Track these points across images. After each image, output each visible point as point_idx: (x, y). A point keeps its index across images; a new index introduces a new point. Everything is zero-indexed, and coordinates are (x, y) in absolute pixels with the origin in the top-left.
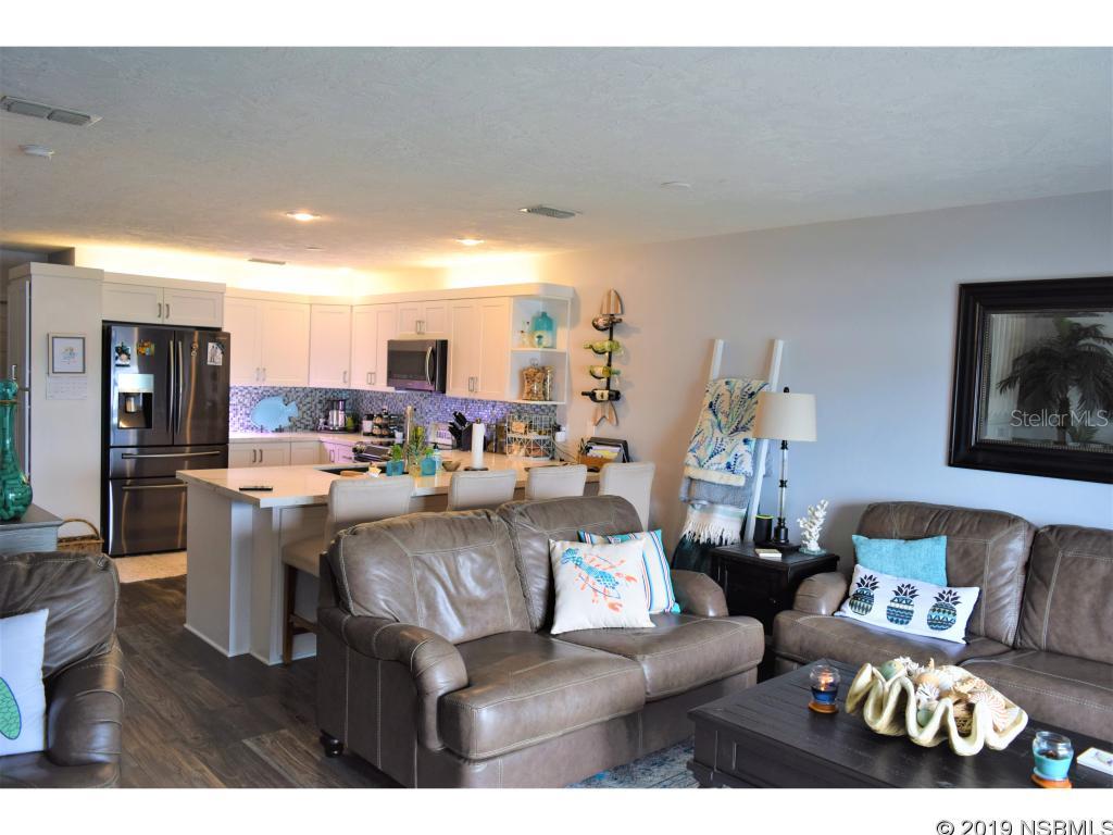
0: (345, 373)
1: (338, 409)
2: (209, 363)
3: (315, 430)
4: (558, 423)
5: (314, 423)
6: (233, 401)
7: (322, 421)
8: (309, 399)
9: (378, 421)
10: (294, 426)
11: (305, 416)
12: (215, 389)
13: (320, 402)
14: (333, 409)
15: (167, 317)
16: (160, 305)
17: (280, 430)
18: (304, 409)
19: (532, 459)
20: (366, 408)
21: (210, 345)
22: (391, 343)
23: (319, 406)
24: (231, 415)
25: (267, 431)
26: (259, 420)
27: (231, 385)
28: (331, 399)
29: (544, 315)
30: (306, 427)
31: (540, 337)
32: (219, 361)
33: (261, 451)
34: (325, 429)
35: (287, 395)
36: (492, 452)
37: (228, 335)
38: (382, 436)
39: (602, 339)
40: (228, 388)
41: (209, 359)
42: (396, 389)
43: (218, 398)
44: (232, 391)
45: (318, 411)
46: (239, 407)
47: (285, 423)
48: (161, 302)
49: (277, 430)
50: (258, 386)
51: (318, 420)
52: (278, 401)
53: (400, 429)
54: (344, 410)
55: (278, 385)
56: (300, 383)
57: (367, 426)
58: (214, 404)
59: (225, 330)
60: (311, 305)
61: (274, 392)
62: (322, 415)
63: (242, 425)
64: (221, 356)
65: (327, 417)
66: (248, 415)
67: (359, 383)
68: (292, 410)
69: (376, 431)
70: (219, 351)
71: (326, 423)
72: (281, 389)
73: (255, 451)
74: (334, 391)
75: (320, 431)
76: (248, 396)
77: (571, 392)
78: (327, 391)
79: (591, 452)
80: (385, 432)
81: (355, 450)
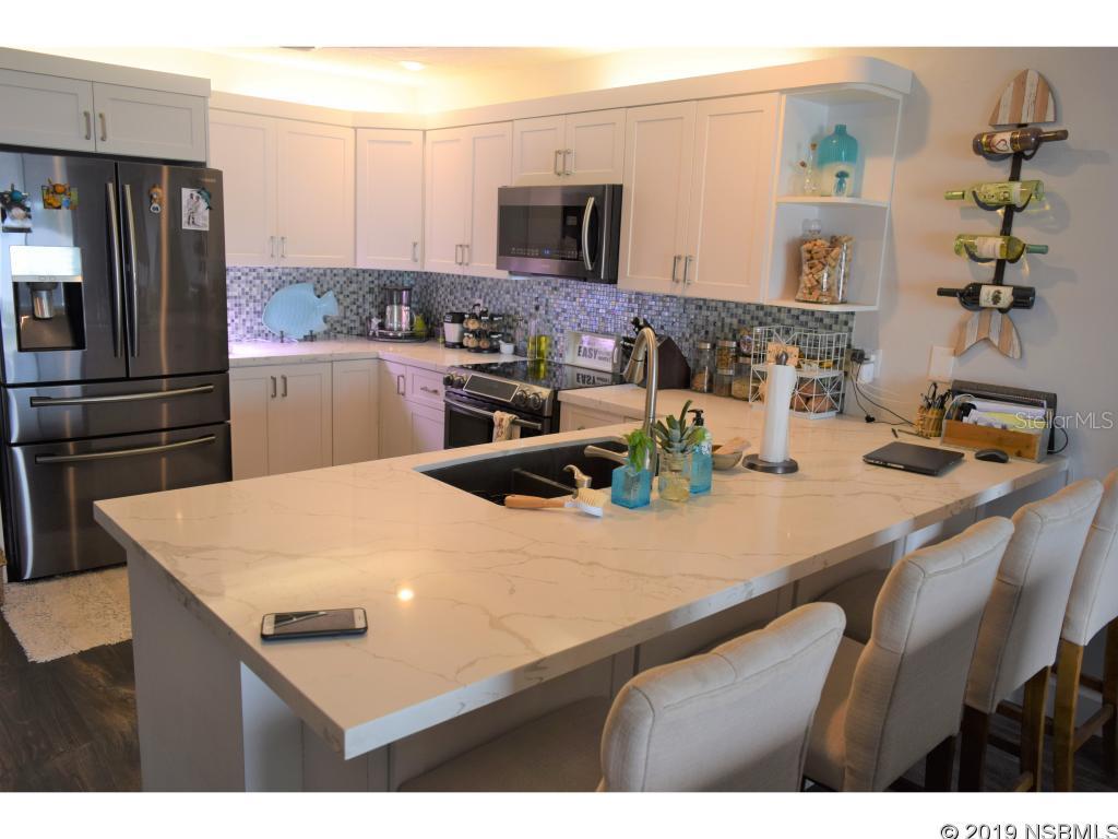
0: (415, 245)
1: (400, 303)
2: (185, 226)
3: (365, 335)
4: (856, 345)
5: (362, 324)
6: (233, 291)
7: (375, 321)
8: (354, 287)
9: (473, 325)
10: (333, 331)
11: (348, 314)
12: (202, 267)
13: (371, 291)
14: (392, 303)
15: (103, 139)
16: (86, 114)
17: (311, 338)
18: (347, 302)
19: (812, 416)
20: (447, 302)
21: (186, 192)
22: (503, 192)
23: (370, 298)
24: (231, 314)
25: (290, 342)
26: (276, 323)
27: (229, 264)
28: (388, 288)
29: (840, 131)
30: (350, 331)
31: (842, 175)
32: (203, 222)
33: (285, 379)
34: (382, 335)
35: (321, 281)
36: (702, 392)
37: (218, 175)
38: (478, 350)
39: (993, 179)
40: (223, 271)
41: (185, 219)
42: (511, 273)
43: (207, 280)
44: (230, 276)
45: (367, 306)
46: (243, 301)
47: (319, 326)
48: (90, 110)
49: (306, 338)
50: (272, 266)
51: (369, 319)
52: (306, 292)
53: (510, 339)
54: (408, 305)
55: (305, 265)
56: (340, 259)
57: (452, 331)
58: (202, 288)
59: (213, 165)
60: (355, 129)
61: (299, 277)
62: (374, 311)
63: (250, 330)
64: (207, 213)
65: (382, 315)
66: (259, 314)
67: (439, 262)
68: (329, 305)
69: (470, 341)
70: (203, 204)
71: (382, 326)
72: (308, 270)
73: (274, 379)
74: (391, 273)
75: (373, 338)
76: (258, 282)
77: (893, 286)
78: (380, 274)
79: (974, 416)
80: (484, 344)
81: (448, 382)
